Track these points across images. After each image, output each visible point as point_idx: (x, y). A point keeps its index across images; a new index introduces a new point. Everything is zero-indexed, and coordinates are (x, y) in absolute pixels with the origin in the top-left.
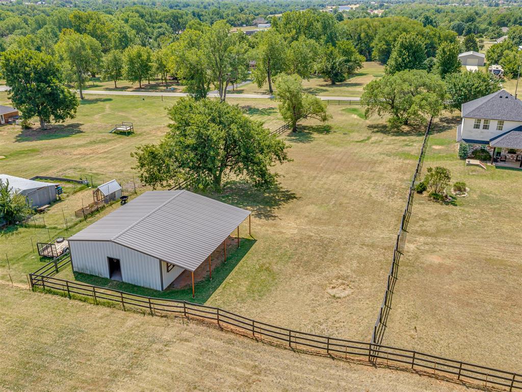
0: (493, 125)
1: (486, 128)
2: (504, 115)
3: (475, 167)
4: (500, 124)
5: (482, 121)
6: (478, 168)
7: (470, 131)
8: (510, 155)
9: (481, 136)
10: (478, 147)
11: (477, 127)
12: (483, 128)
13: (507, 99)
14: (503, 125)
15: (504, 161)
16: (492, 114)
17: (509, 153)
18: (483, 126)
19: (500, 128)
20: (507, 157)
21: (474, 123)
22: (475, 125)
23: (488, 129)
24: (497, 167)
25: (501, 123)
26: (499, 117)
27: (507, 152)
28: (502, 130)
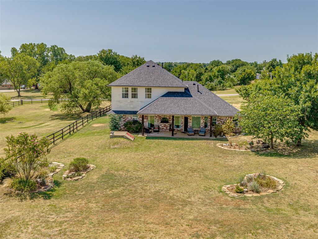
0: (141, 92)
1: (135, 97)
2: (150, 82)
3: (119, 139)
4: (148, 92)
5: (130, 89)
6: (122, 140)
7: (119, 101)
8: (163, 125)
9: (132, 106)
10: (130, 118)
11: (125, 96)
12: (132, 97)
13: (154, 68)
14: (151, 92)
15: (158, 131)
16: (139, 82)
17: (162, 122)
18: (131, 94)
19: (149, 96)
20: (161, 127)
21: (122, 93)
22: (123, 94)
23: (137, 98)
24: (147, 138)
25: (149, 90)
26: (146, 84)
27: (160, 121)
28: (150, 97)
